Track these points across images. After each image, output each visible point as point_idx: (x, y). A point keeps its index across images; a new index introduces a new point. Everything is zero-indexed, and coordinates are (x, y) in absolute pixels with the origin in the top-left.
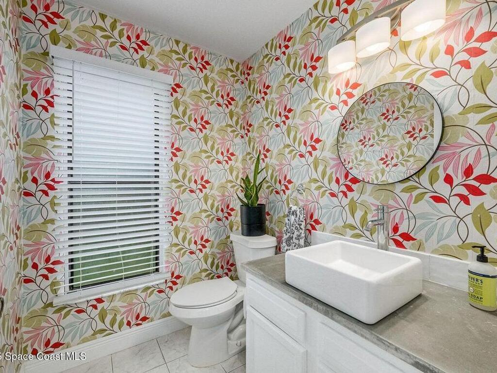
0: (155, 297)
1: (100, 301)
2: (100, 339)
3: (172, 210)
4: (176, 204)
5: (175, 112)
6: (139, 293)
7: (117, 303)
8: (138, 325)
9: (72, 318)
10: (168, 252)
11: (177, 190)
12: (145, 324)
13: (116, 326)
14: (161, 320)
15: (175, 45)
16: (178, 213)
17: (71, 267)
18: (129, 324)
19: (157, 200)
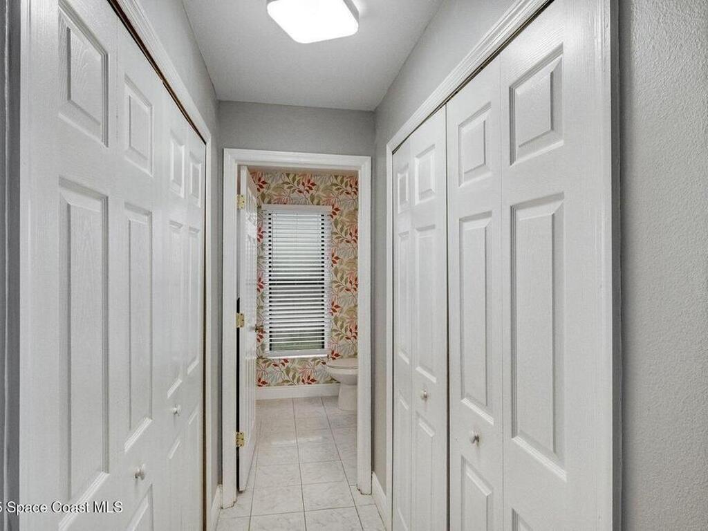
0: (320, 366)
1: (286, 361)
2: (286, 388)
3: (333, 304)
4: (335, 299)
5: (335, 230)
6: (310, 361)
7: (296, 365)
8: (309, 383)
9: (271, 369)
10: (330, 334)
11: (336, 289)
12: (314, 385)
13: (295, 381)
14: (325, 385)
15: (335, 180)
16: (337, 307)
17: (271, 336)
18: (303, 381)
19: (323, 296)
